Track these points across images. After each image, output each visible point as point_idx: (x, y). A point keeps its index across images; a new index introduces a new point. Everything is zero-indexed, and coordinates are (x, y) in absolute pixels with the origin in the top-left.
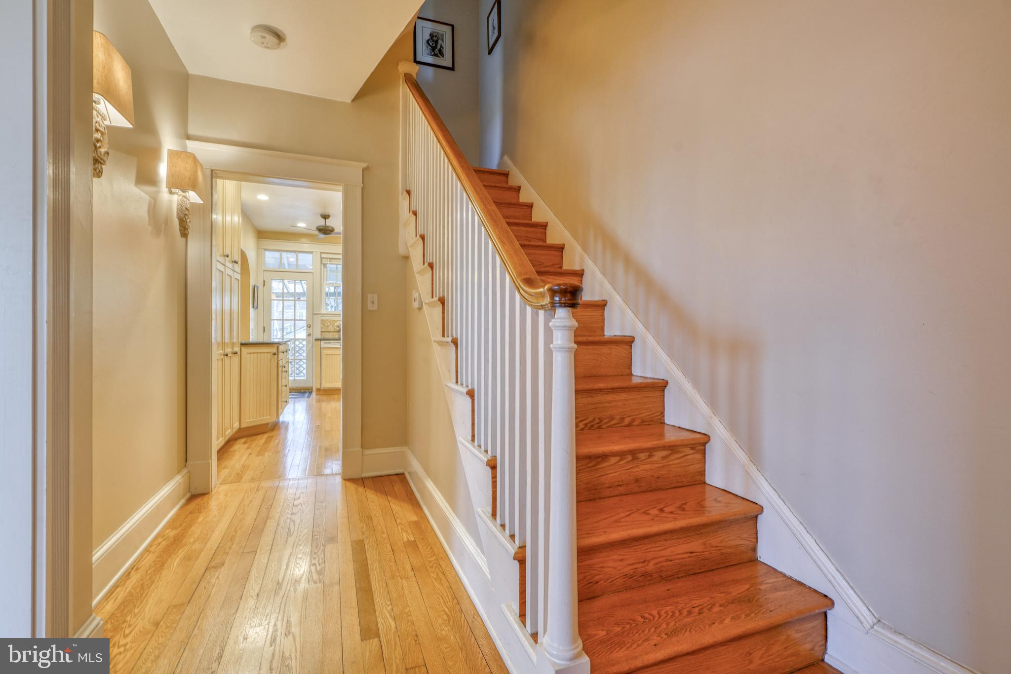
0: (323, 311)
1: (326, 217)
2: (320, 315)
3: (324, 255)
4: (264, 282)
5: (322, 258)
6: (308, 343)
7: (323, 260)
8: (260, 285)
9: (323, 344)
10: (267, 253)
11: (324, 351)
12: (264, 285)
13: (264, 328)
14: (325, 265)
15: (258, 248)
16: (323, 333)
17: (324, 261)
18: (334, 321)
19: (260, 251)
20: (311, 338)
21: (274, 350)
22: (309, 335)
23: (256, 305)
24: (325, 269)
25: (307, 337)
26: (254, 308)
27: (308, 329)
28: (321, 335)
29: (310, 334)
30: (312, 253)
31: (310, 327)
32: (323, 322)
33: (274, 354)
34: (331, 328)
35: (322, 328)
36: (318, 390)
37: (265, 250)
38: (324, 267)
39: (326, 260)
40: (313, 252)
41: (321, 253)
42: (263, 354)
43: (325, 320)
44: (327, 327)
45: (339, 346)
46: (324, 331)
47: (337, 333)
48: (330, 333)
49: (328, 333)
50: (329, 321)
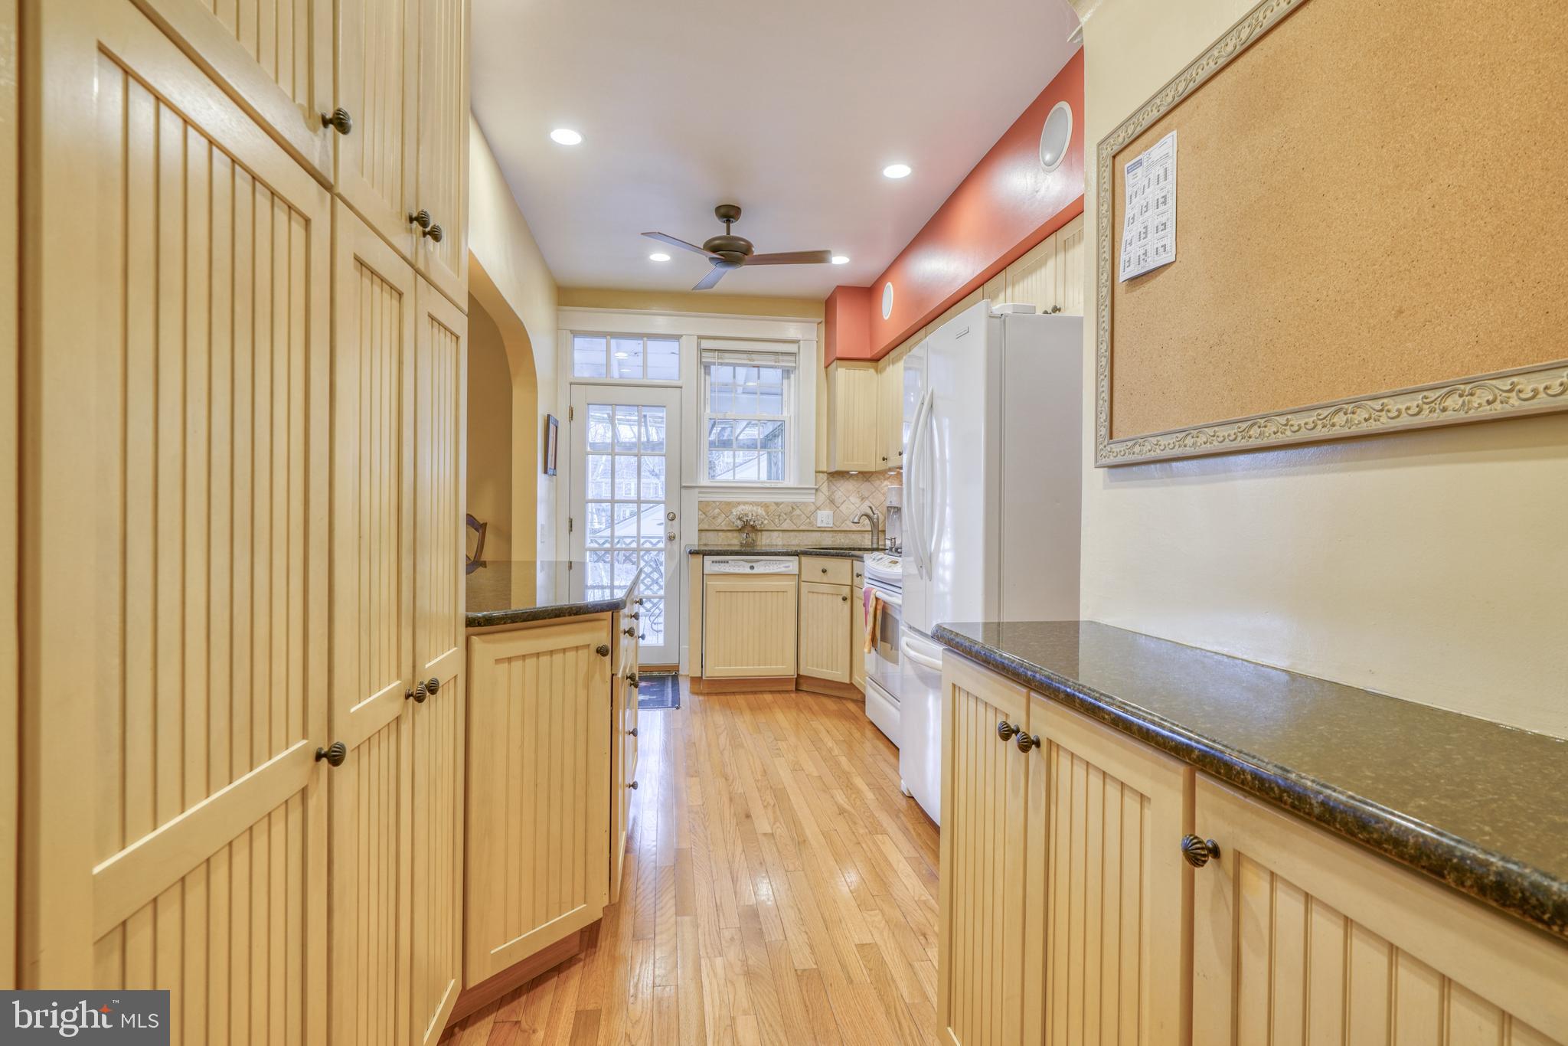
0: (704, 481)
1: (729, 213)
2: (697, 490)
3: (705, 344)
4: (571, 410)
5: (701, 351)
6: (670, 556)
7: (704, 354)
8: (562, 417)
9: (710, 565)
10: (579, 342)
11: (711, 583)
12: (571, 417)
13: (571, 521)
14: (707, 368)
15: (558, 329)
16: (703, 533)
17: (707, 358)
18: (728, 504)
19: (564, 335)
20: (676, 547)
21: (602, 638)
22: (671, 538)
23: (551, 465)
24: (707, 377)
25: (666, 545)
26: (546, 472)
27: (670, 522)
28: (699, 540)
29: (674, 538)
30: (677, 338)
31: (672, 520)
32: (703, 506)
33: (602, 651)
34: (721, 522)
35: (700, 521)
36: (696, 681)
37: (576, 334)
38: (705, 373)
39: (711, 354)
40: (682, 336)
41: (700, 337)
42: (558, 658)
43: (707, 503)
44: (713, 519)
45: (748, 571)
46: (706, 527)
47: (736, 534)
48: (720, 533)
49: (716, 533)
50: (718, 504)
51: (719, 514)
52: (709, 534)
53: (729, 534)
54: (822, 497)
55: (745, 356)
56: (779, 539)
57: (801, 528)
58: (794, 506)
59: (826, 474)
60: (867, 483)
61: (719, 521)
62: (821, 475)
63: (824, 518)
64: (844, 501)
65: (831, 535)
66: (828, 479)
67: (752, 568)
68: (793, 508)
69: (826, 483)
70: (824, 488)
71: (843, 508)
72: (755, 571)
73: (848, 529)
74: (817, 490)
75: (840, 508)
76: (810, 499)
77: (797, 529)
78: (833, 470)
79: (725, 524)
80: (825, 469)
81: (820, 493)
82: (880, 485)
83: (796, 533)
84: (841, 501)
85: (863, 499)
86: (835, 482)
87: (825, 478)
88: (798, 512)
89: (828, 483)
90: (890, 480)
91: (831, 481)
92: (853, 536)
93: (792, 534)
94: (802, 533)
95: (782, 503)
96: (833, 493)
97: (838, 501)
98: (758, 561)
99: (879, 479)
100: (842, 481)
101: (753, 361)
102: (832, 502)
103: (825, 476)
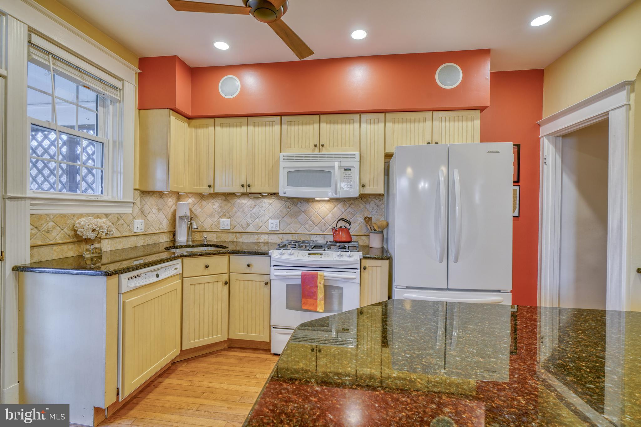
2: (28, 202)
11: (128, 300)
16: (36, 249)
28: (32, 257)
32: (35, 220)
34: (56, 236)
35: (33, 237)
40: (7, 15)
41: (31, 30)
43: (40, 217)
44: (48, 232)
45: (155, 279)
46: (39, 243)
47: (71, 246)
48: (55, 247)
49: (50, 247)
50: (52, 217)
51: (53, 228)
52: (42, 249)
53: (65, 247)
54: (137, 210)
55: (77, 73)
56: (108, 246)
57: (124, 234)
58: (119, 217)
59: (139, 192)
60: (161, 200)
61: (54, 234)
62: (136, 191)
63: (138, 225)
64: (150, 212)
65: (142, 238)
66: (140, 195)
67: (157, 276)
68: (118, 219)
69: (139, 199)
70: (138, 203)
71: (149, 217)
72: (161, 278)
73: (153, 233)
74: (134, 203)
75: (147, 217)
76: (128, 210)
77: (122, 235)
78: (143, 189)
79: (61, 237)
80: (137, 187)
81: (136, 207)
82: (167, 201)
83: (120, 239)
84: (148, 212)
85: (159, 210)
86: (144, 198)
87: (139, 195)
88: (121, 221)
89: (141, 199)
90: (172, 197)
91: (142, 197)
92: (155, 237)
93: (118, 240)
94: (125, 239)
95: (110, 214)
96: (143, 206)
97: (146, 212)
98: (160, 269)
99: (167, 197)
100: (148, 197)
101: (86, 81)
102: (143, 213)
103: (138, 193)
